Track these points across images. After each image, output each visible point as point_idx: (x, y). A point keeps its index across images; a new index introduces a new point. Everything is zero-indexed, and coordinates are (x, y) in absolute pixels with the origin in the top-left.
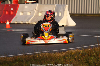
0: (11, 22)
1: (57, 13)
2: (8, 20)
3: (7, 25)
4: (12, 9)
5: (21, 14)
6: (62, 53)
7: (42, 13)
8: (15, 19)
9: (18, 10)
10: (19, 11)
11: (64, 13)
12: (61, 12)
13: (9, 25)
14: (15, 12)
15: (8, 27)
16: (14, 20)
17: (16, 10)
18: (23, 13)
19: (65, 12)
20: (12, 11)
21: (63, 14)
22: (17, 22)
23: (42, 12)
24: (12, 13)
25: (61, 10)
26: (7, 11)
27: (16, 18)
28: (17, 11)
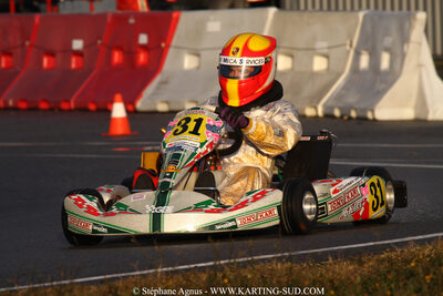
0: (140, 105)
1: (370, 54)
2: (118, 97)
3: (116, 119)
4: (143, 39)
5: (189, 62)
6: (361, 263)
7: (292, 56)
8: (158, 88)
9: (174, 42)
10: (176, 47)
11: (404, 55)
12: (387, 50)
13: (123, 119)
14: (157, 52)
15: (119, 129)
16: (153, 94)
17: (163, 45)
18: (198, 55)
19: (411, 49)
20: (144, 47)
21: (399, 57)
22: (167, 102)
23: (294, 53)
24: (142, 58)
25: (388, 41)
26: (120, 48)
27: (164, 83)
28: (168, 46)
